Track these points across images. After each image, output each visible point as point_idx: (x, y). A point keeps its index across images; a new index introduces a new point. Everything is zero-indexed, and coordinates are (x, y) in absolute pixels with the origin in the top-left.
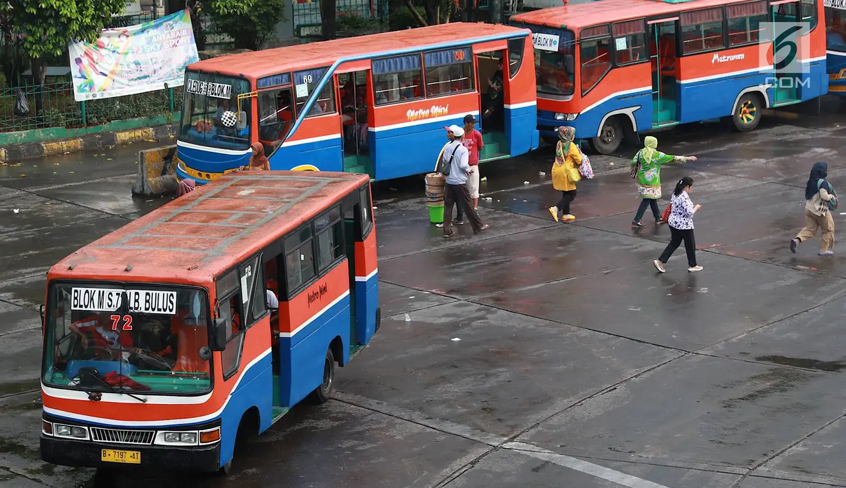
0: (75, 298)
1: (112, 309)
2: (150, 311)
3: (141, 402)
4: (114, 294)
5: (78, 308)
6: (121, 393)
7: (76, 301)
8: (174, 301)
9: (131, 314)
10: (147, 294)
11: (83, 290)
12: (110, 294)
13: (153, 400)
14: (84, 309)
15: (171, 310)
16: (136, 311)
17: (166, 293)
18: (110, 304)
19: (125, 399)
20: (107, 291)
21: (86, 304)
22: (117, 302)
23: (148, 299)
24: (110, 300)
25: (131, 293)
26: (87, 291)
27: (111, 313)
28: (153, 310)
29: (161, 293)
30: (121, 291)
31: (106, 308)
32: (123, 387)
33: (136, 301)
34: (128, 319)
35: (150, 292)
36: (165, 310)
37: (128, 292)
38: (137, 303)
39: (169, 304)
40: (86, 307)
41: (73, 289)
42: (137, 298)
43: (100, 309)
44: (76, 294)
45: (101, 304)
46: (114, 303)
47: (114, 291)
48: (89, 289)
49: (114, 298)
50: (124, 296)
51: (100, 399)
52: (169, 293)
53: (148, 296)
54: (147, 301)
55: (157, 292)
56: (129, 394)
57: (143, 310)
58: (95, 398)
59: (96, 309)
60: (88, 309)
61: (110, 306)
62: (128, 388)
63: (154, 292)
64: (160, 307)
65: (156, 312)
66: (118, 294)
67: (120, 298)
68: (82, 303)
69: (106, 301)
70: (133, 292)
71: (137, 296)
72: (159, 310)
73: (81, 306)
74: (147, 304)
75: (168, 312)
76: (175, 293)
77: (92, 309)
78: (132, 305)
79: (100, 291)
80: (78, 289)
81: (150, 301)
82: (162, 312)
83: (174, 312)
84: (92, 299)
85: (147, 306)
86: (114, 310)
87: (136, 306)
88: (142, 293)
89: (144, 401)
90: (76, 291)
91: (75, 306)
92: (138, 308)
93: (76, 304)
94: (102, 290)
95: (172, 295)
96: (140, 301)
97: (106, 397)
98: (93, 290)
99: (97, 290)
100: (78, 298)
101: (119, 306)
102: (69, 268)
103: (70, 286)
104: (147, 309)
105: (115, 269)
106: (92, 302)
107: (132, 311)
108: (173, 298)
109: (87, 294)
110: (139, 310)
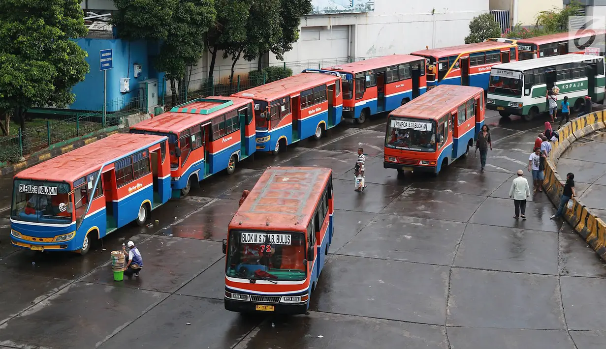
0: (243, 238)
1: (261, 243)
2: (279, 243)
3: (274, 284)
4: (262, 236)
6: (265, 280)
8: (290, 239)
9: (270, 245)
10: (278, 236)
11: (247, 234)
13: (280, 283)
15: (289, 243)
16: (272, 243)
17: (286, 235)
18: (260, 240)
19: (267, 282)
20: (259, 235)
22: (263, 239)
24: (261, 238)
25: (270, 235)
26: (249, 234)
28: (281, 243)
29: (284, 235)
30: (265, 235)
31: (258, 242)
32: (266, 278)
34: (269, 247)
35: (279, 235)
36: (286, 243)
37: (268, 235)
39: (288, 240)
40: (249, 241)
41: (242, 233)
44: (244, 236)
45: (256, 240)
46: (262, 240)
47: (262, 235)
48: (250, 234)
49: (262, 238)
50: (267, 237)
51: (255, 283)
52: (288, 235)
54: (277, 239)
55: (282, 235)
56: (269, 280)
57: (276, 243)
58: (253, 282)
59: (254, 242)
60: (250, 242)
62: (268, 278)
64: (284, 241)
65: (282, 244)
66: (264, 236)
67: (265, 238)
68: (247, 240)
69: (258, 239)
70: (271, 235)
71: (273, 237)
72: (283, 243)
73: (246, 241)
75: (287, 244)
76: (290, 235)
77: (252, 242)
78: (270, 241)
80: (245, 233)
81: (279, 239)
82: (285, 244)
83: (290, 244)
84: (251, 238)
87: (273, 241)
88: (275, 235)
89: (276, 283)
90: (243, 234)
91: (243, 241)
94: (256, 234)
96: (274, 239)
97: (258, 282)
98: (252, 234)
99: (254, 234)
100: (245, 238)
101: (264, 241)
102: (240, 224)
103: (241, 232)
104: (278, 242)
105: (261, 224)
106: (252, 240)
107: (270, 243)
108: (290, 237)
109: (249, 236)
110: (274, 243)
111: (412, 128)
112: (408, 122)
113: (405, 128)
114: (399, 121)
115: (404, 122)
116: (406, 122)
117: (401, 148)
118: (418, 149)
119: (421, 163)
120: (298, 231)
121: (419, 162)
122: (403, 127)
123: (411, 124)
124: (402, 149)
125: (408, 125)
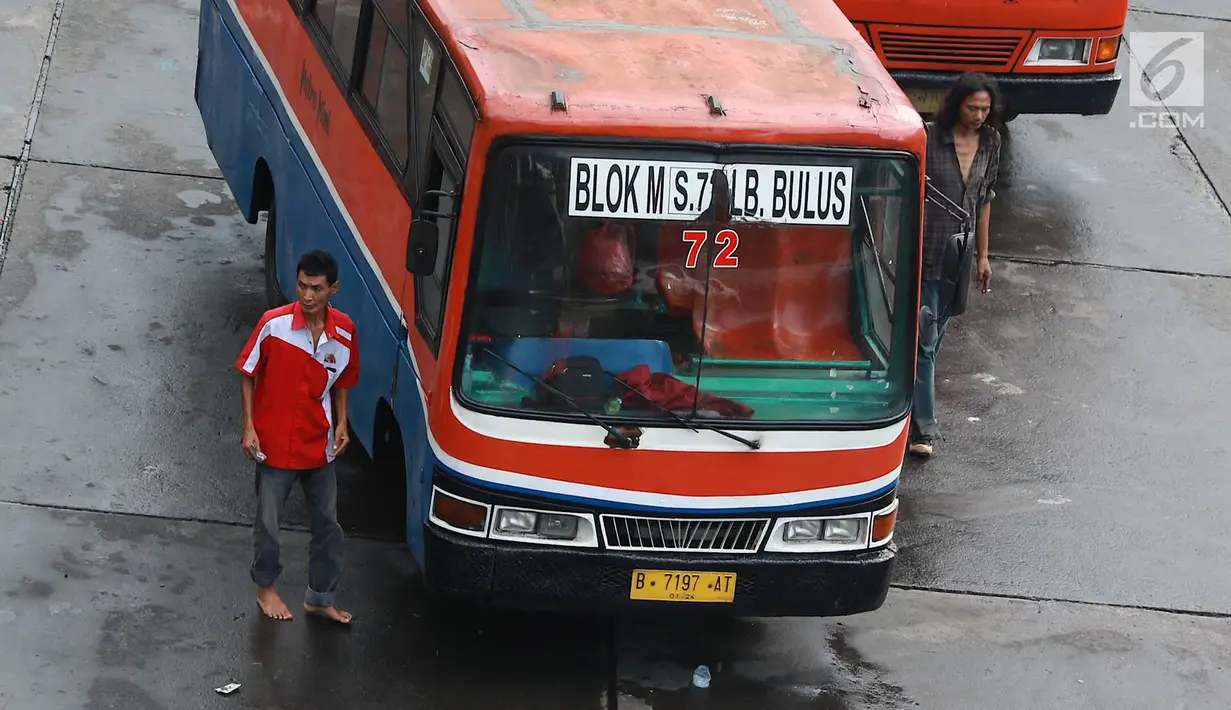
0: (581, 186)
1: (687, 215)
2: (787, 218)
3: (745, 448)
4: (692, 175)
5: (589, 212)
6: (696, 427)
7: (583, 193)
8: (847, 190)
9: (738, 227)
10: (779, 175)
11: (604, 165)
12: (682, 174)
13: (775, 442)
14: (606, 213)
15: (838, 216)
16: (749, 219)
17: (826, 170)
18: (681, 201)
19: (707, 441)
20: (672, 168)
21: (614, 202)
22: (699, 195)
23: (780, 186)
24: (684, 190)
25: (737, 173)
26: (615, 169)
27: (677, 226)
28: (794, 215)
29: (814, 171)
30: (709, 168)
31: (669, 213)
32: (700, 412)
33: (751, 192)
34: (726, 239)
35: (787, 169)
36: (823, 215)
37: (729, 169)
38: (751, 199)
39: (834, 199)
40: (613, 208)
41: (575, 162)
42: (752, 186)
43: (651, 216)
44: (584, 175)
45: (655, 198)
46: (693, 198)
47: (693, 168)
48: (622, 164)
49: (693, 186)
50: (719, 179)
51: (637, 443)
52: (835, 170)
53: (780, 181)
54: (778, 193)
55: (805, 169)
56: (717, 429)
57: (768, 216)
58: (622, 440)
59: (642, 214)
60: (620, 214)
61: (680, 207)
62: (714, 414)
63: (797, 169)
64: (813, 206)
65: (801, 219)
66: (702, 176)
67: (709, 186)
68: (601, 199)
69: (670, 193)
70: (742, 169)
71: (752, 180)
72: (809, 215)
73: (598, 207)
74: (779, 200)
75: (830, 220)
76: (848, 172)
77: (631, 214)
78: (739, 203)
79: (651, 169)
80: (590, 162)
81: (787, 193)
82: (817, 220)
83: (845, 220)
84: (630, 189)
85: (779, 207)
86: (693, 218)
87: (751, 206)
88: (766, 172)
89: (754, 445)
90: (583, 167)
91: (581, 207)
92: (754, 210)
93: (582, 200)
94: (657, 165)
95: (841, 176)
96: (762, 192)
97: (654, 439)
98: (633, 164)
99: (645, 165)
100: (590, 186)
101: (706, 205)
102: (557, 106)
103: (560, 153)
104: (777, 213)
105: (678, 107)
106: (630, 197)
107: (738, 218)
108: (844, 184)
109: (615, 175)
110: (758, 215)
120: (892, 144)
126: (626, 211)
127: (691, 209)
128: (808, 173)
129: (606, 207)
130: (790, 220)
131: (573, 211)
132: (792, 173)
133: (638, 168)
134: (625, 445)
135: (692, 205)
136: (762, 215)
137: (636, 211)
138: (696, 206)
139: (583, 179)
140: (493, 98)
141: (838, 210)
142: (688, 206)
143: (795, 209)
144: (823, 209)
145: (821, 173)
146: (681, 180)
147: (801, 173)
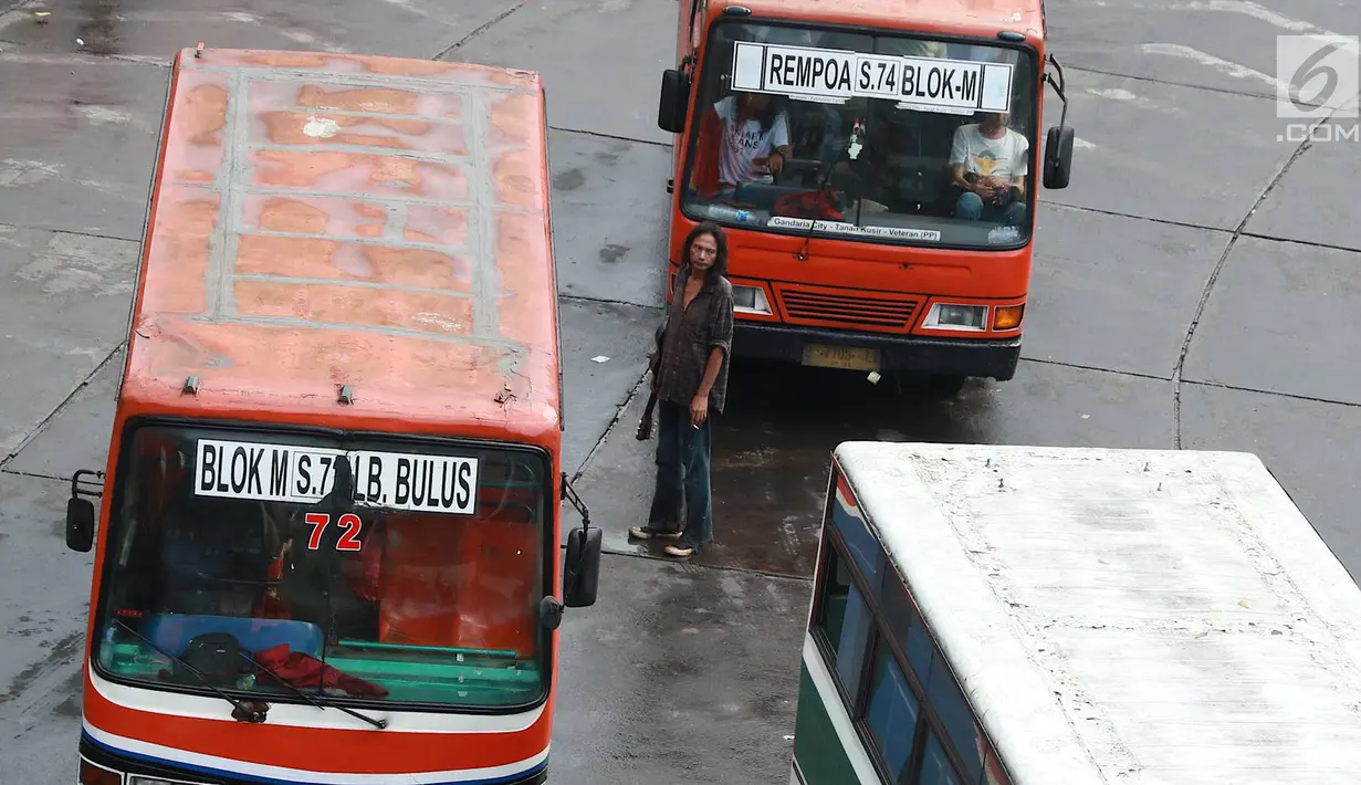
0: (208, 467)
1: (310, 498)
2: (410, 505)
3: (373, 728)
4: (316, 460)
5: (214, 492)
6: (321, 704)
7: (208, 474)
8: (472, 481)
9: (360, 511)
10: (403, 462)
11: (230, 448)
12: (305, 459)
13: (403, 723)
14: (231, 493)
15: (462, 505)
16: (372, 504)
17: (450, 460)
18: (304, 485)
19: (332, 719)
20: (295, 452)
21: (238, 483)
22: (322, 479)
23: (403, 474)
24: (307, 474)
25: (361, 459)
26: (240, 451)
27: (305, 507)
28: (418, 502)
29: (438, 461)
30: (333, 453)
31: (291, 495)
32: (327, 690)
33: (374, 479)
34: (350, 523)
35: (411, 458)
36: (447, 504)
37: (352, 455)
38: (374, 486)
39: (459, 488)
40: (238, 489)
41: (202, 443)
42: (375, 472)
43: (274, 497)
44: (209, 455)
45: (278, 482)
46: (316, 482)
47: (316, 454)
48: (247, 447)
49: (316, 471)
50: (342, 464)
51: (264, 718)
52: (460, 461)
53: (404, 469)
54: (401, 480)
55: (429, 458)
56: (342, 707)
57: (391, 502)
58: (250, 712)
59: (266, 496)
60: (244, 494)
61: (303, 491)
62: (340, 692)
63: (421, 459)
64: (436, 494)
65: (424, 507)
66: (325, 461)
67: (332, 472)
68: (226, 480)
69: (293, 475)
70: (365, 456)
71: (375, 467)
72: (433, 502)
73: (223, 488)
74: (403, 488)
75: (454, 508)
76: (473, 463)
77: (254, 495)
78: (362, 488)
79: (275, 452)
80: (217, 444)
81: (410, 480)
82: (440, 508)
83: (470, 509)
84: (254, 470)
85: (402, 493)
86: (315, 501)
87: (374, 491)
88: (390, 460)
89: (380, 724)
90: (208, 449)
91: (206, 487)
92: (378, 496)
93: (208, 480)
94: (281, 449)
95: (465, 466)
96: (384, 477)
97: (280, 714)
98: (257, 447)
99: (269, 449)
100: (216, 467)
101: (328, 489)
102: (189, 391)
103: (190, 435)
104: (400, 500)
105: (309, 395)
106: (254, 479)
107: (361, 503)
108: (469, 474)
109: (240, 457)
110: (380, 500)
111: (884, 93)
112: (855, 59)
113: (839, 96)
114: (796, 52)
115: (826, 55)
116: (841, 57)
117: (804, 224)
118: (918, 234)
119: (932, 321)
120: (520, 438)
121: (923, 313)
122: (816, 91)
123: (875, 73)
124: (811, 234)
125: (856, 76)
126: (249, 492)
127: (314, 492)
128: (432, 463)
129: (230, 487)
130: (414, 507)
131: (199, 491)
132: (416, 461)
133: (262, 450)
134: (250, 718)
135: (314, 489)
136: (384, 501)
137: (260, 492)
138: (318, 490)
139: (209, 460)
140: (133, 381)
141: (463, 499)
142: (311, 490)
143: (418, 495)
144: (448, 497)
145: (445, 463)
146: (304, 464)
147: (425, 462)
